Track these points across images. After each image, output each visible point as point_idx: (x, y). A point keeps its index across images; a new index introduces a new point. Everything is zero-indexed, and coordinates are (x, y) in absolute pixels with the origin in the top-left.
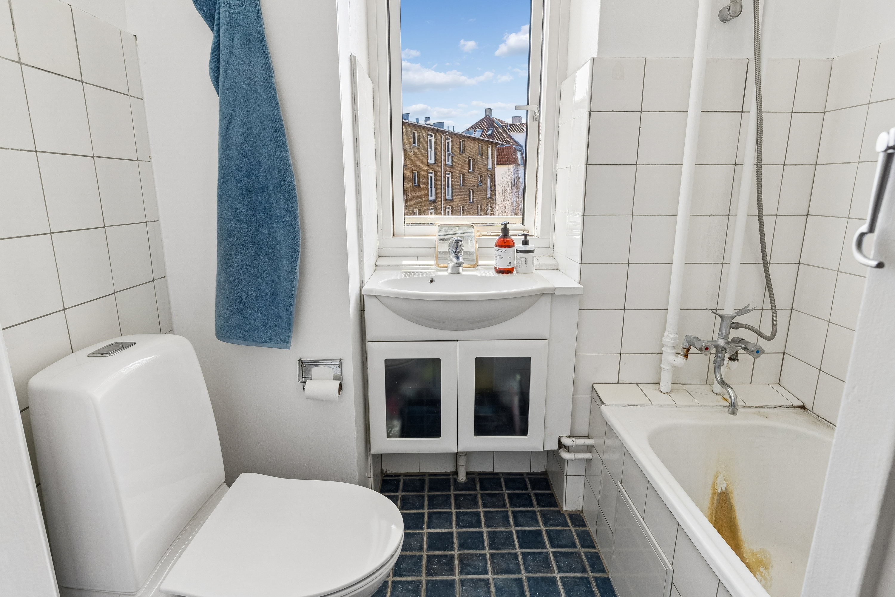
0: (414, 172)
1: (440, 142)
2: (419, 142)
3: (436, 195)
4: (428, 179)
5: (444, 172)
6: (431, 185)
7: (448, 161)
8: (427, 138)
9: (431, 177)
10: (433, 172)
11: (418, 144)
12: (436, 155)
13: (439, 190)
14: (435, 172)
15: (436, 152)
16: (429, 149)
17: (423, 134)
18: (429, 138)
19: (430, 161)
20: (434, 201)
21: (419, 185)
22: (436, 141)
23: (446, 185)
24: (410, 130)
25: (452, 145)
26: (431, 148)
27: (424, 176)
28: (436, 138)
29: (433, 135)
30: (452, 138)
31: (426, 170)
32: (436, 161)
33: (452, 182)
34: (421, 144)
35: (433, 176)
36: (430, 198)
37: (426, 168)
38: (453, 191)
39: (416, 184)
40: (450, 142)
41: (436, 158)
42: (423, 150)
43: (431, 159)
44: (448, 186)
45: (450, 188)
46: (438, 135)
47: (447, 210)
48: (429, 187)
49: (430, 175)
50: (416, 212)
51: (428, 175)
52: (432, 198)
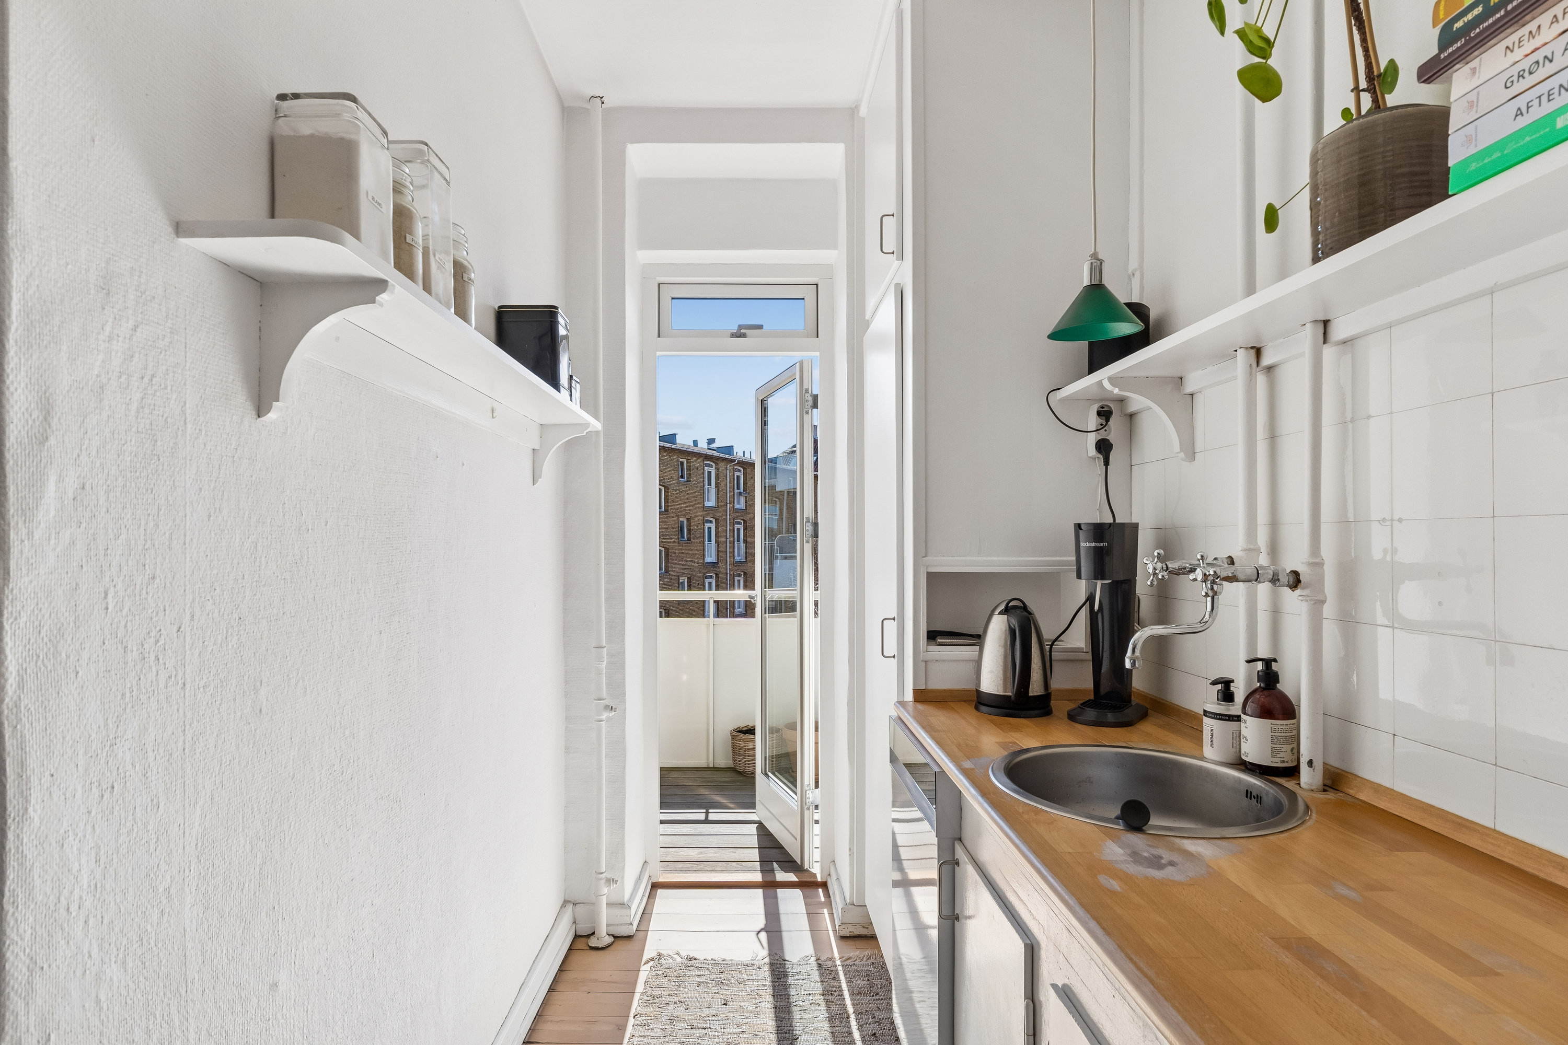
0: (681, 519)
1: (725, 475)
2: (689, 475)
3: (718, 555)
4: (704, 530)
5: (732, 521)
6: (710, 540)
8: (704, 469)
9: (709, 528)
10: (714, 520)
11: (687, 478)
12: (718, 494)
13: (722, 547)
14: (716, 520)
15: (717, 491)
16: (706, 486)
17: (696, 463)
18: (707, 469)
19: (707, 504)
20: (714, 565)
21: (688, 539)
22: (718, 474)
23: (734, 539)
24: (676, 458)
25: (745, 480)
26: (709, 484)
27: (698, 527)
28: (717, 470)
29: (714, 465)
30: (744, 469)
31: (701, 518)
32: (718, 503)
33: (745, 535)
34: (693, 479)
35: (713, 526)
36: (708, 560)
37: (700, 513)
38: (746, 549)
39: (684, 538)
40: (741, 475)
41: (717, 499)
42: (697, 487)
43: (709, 500)
44: (738, 541)
45: (742, 544)
46: (722, 465)
47: (736, 579)
48: (706, 543)
49: (707, 525)
50: (684, 582)
51: (704, 525)
52: (713, 559)
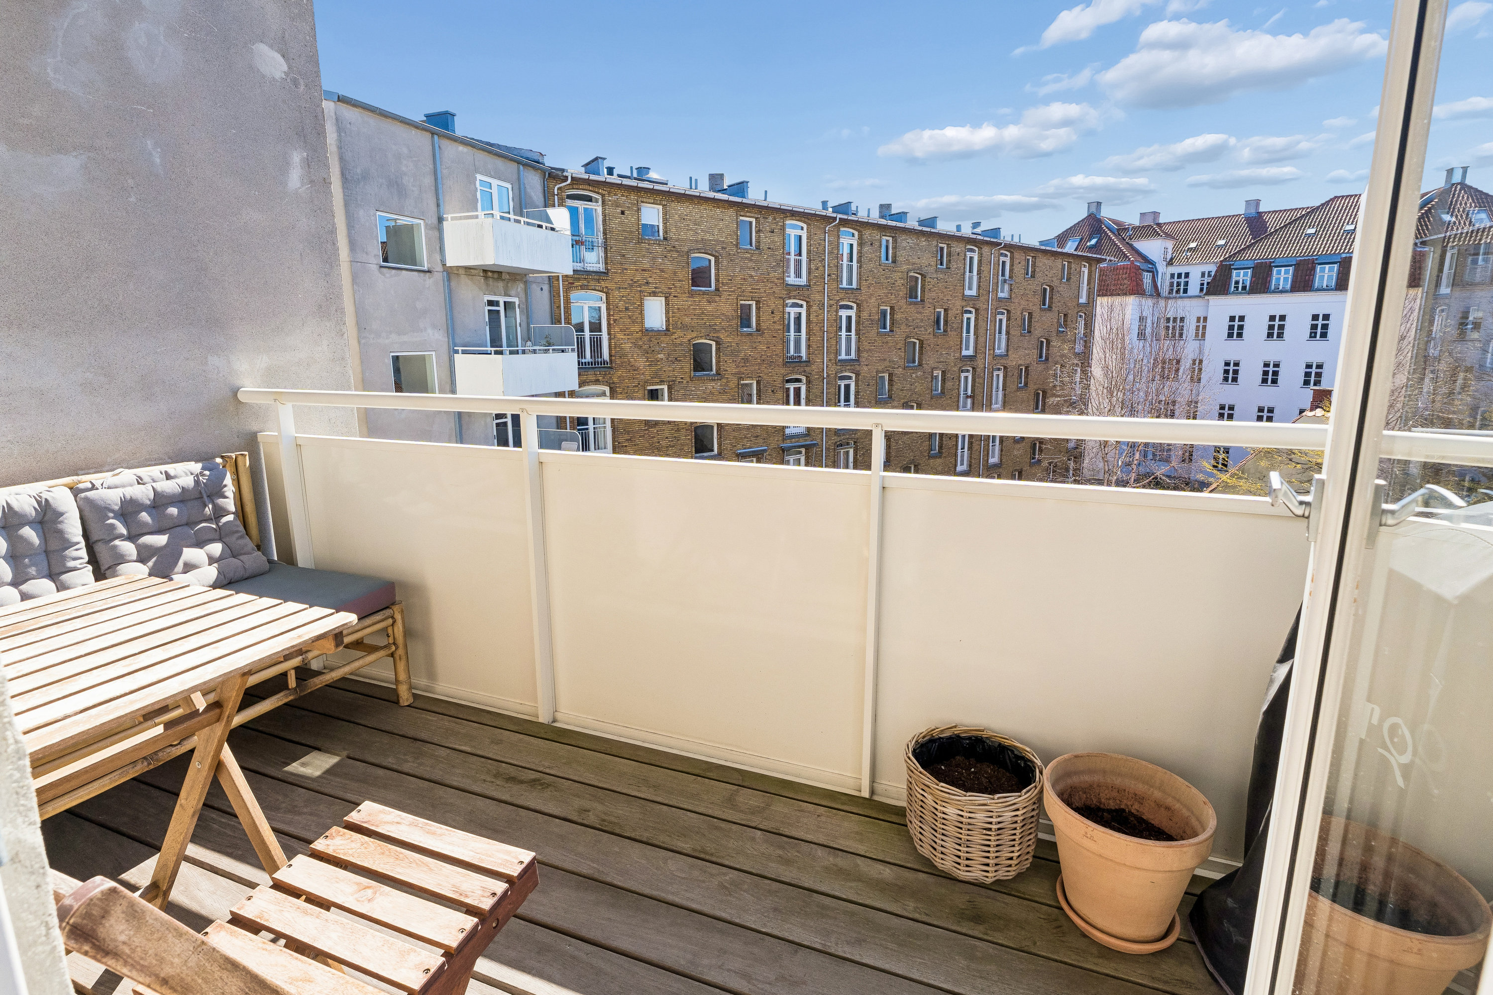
0: (938, 310)
1: (989, 260)
2: (949, 261)
3: (976, 348)
4: (962, 321)
5: (994, 311)
6: (968, 331)
7: (1002, 291)
8: (965, 255)
9: (968, 319)
10: (973, 310)
11: (947, 265)
12: (980, 282)
13: (981, 339)
14: (977, 310)
15: (980, 278)
16: (967, 274)
17: (957, 248)
18: (969, 254)
19: (967, 292)
20: (971, 358)
21: (945, 331)
22: (981, 260)
23: (995, 331)
24: (935, 243)
25: (1012, 265)
26: (971, 271)
27: (955, 318)
28: (981, 255)
29: (977, 249)
30: (1012, 253)
31: (961, 308)
32: (979, 292)
33: (1008, 326)
34: (954, 266)
35: (972, 317)
36: (965, 353)
37: (959, 303)
38: (1008, 342)
39: (940, 329)
40: (1008, 260)
41: (979, 287)
42: (957, 274)
43: (970, 288)
44: (1000, 332)
45: (1004, 336)
46: (986, 250)
47: (995, 373)
48: (964, 335)
49: (966, 316)
50: (938, 376)
51: (963, 316)
52: (970, 352)
